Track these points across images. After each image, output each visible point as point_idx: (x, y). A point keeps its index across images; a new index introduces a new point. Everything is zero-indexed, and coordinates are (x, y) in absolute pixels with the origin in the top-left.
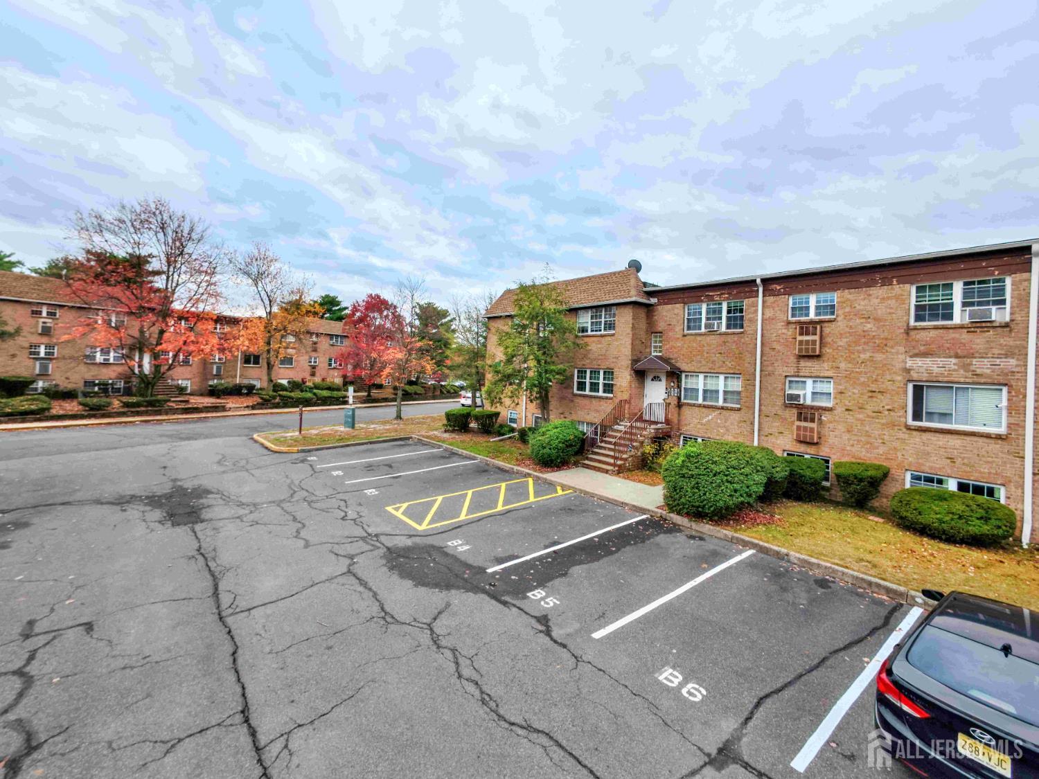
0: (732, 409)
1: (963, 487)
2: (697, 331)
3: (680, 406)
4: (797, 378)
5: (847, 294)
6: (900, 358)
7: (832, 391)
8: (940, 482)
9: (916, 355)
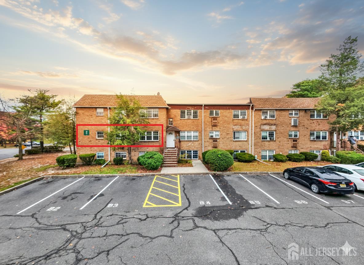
0: (195, 141)
1: (241, 152)
2: (184, 118)
3: (180, 142)
4: (212, 132)
5: (222, 111)
6: (232, 126)
7: (219, 134)
8: (238, 151)
9: (234, 125)
